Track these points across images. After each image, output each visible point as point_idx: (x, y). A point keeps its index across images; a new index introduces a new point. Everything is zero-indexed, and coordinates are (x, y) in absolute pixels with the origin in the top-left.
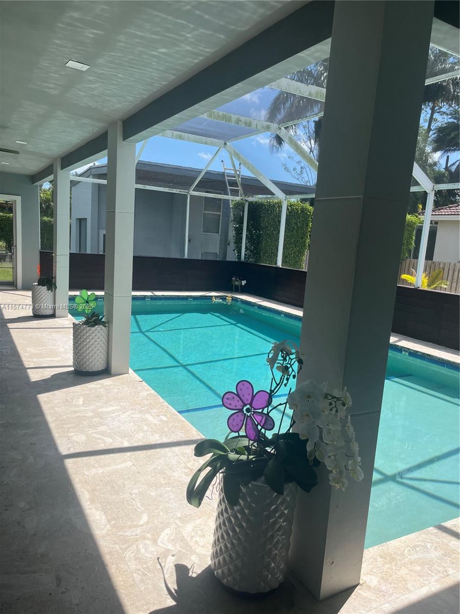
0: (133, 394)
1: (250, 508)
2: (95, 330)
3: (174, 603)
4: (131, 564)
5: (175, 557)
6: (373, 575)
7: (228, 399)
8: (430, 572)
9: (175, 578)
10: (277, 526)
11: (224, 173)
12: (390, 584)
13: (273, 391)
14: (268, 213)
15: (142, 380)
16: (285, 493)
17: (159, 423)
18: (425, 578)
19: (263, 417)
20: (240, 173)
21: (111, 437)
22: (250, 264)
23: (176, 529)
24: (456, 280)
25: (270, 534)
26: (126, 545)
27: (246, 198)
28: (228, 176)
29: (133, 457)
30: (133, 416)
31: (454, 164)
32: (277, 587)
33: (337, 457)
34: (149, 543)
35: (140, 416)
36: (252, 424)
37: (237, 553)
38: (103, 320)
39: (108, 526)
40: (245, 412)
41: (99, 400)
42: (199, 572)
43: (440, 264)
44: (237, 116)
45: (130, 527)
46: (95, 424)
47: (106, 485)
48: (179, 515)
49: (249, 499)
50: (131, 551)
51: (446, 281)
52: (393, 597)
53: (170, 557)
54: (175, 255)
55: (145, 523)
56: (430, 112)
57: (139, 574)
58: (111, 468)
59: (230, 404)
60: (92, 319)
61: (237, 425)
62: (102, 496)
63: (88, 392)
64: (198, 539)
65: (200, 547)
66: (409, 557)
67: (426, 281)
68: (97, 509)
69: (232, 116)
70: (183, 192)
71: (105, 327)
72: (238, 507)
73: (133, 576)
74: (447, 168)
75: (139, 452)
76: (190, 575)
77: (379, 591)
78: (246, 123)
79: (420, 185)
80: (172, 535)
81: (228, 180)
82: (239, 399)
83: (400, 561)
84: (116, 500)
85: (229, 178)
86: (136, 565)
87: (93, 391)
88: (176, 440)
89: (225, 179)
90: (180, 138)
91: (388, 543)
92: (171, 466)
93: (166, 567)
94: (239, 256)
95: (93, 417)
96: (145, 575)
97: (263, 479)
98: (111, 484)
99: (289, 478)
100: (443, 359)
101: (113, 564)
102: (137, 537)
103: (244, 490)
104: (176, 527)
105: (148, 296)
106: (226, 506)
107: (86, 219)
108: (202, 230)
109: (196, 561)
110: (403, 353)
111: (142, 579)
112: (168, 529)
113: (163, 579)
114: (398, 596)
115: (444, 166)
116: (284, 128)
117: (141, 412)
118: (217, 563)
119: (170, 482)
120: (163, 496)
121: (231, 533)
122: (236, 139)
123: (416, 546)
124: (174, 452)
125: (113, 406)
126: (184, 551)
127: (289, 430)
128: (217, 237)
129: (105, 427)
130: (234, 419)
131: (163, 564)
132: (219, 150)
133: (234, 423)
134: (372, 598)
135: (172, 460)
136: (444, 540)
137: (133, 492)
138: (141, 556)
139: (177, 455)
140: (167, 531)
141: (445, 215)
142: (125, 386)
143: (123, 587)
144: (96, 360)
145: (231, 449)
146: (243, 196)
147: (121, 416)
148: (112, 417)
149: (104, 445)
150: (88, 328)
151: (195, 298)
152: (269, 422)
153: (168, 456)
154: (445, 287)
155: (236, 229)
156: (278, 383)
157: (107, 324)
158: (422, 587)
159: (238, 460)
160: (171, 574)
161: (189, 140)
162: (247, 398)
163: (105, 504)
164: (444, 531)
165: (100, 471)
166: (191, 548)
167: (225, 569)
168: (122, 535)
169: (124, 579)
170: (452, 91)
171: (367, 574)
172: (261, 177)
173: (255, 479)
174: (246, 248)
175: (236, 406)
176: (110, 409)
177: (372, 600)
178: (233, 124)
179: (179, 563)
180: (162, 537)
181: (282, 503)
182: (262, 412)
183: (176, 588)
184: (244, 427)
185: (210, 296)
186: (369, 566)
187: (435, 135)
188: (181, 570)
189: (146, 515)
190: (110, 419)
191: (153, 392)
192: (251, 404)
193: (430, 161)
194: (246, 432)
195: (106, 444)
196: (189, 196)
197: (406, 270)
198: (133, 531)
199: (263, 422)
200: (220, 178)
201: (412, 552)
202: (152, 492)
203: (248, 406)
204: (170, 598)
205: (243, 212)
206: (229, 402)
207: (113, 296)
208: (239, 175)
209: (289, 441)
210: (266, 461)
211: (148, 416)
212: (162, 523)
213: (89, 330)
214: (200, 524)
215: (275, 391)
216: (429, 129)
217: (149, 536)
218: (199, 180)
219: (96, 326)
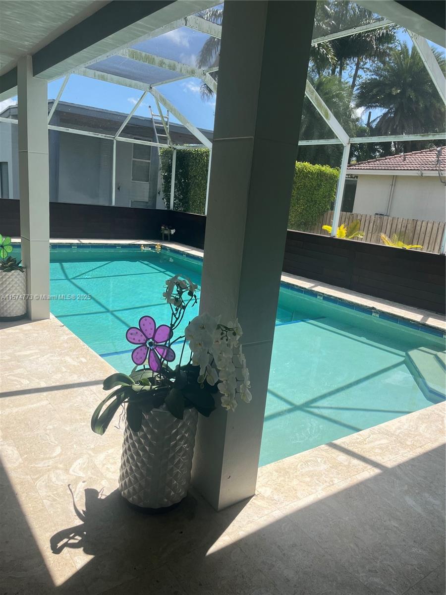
0: (53, 338)
1: (152, 432)
2: (12, 275)
3: (82, 523)
4: (41, 491)
5: (85, 483)
6: (268, 487)
7: (131, 334)
8: (318, 482)
9: (84, 501)
10: (178, 448)
11: (151, 119)
12: (282, 493)
13: (174, 325)
14: (196, 162)
15: (63, 325)
16: (185, 417)
17: (79, 364)
18: (313, 487)
19: (164, 350)
20: (168, 120)
21: (28, 379)
22: (180, 213)
23: (88, 458)
24: (371, 231)
25: (171, 455)
26: (38, 475)
27: (175, 146)
28: (156, 123)
29: (50, 396)
30: (52, 358)
31: (374, 120)
32: (180, 501)
33: (229, 382)
34: (61, 472)
35: (59, 358)
36: (155, 357)
37: (141, 474)
38: (20, 265)
39: (20, 460)
40: (148, 346)
41: (17, 344)
42: (108, 494)
43: (357, 216)
44: (160, 59)
45: (43, 459)
46: (12, 367)
47: (20, 423)
48: (92, 446)
49: (151, 426)
50: (42, 481)
51: (362, 232)
52: (284, 504)
53: (81, 483)
54: (102, 202)
55: (58, 455)
56: (355, 67)
57: (48, 500)
58: (26, 407)
59: (134, 339)
60: (7, 264)
61: (141, 358)
62: (16, 433)
63: (6, 337)
64: (109, 466)
65: (111, 473)
66: (301, 471)
67: (344, 232)
68: (9, 445)
69: (156, 58)
70: (108, 137)
71: (23, 272)
72: (142, 433)
73: (43, 502)
74: (368, 124)
75: (56, 392)
76: (99, 498)
77: (271, 500)
78: (170, 66)
79: (337, 138)
80: (84, 464)
81: (156, 126)
82: (142, 334)
83: (293, 474)
84: (30, 436)
85: (156, 125)
86: (47, 492)
87: (11, 336)
88: (94, 380)
89: (153, 124)
90: (103, 78)
91: (284, 460)
92: (87, 403)
93: (76, 492)
94: (169, 205)
95: (10, 361)
96: (55, 500)
97: (164, 406)
98: (26, 422)
99: (189, 404)
100: (352, 303)
101: (23, 493)
102: (49, 467)
103: (146, 417)
104: (88, 456)
105: (75, 244)
106: (131, 433)
107: (7, 163)
108: (132, 178)
109: (106, 485)
110: (318, 297)
111: (52, 504)
112: (81, 459)
113: (73, 502)
114: (288, 503)
115: (366, 121)
116: (210, 73)
117: (60, 355)
118: (123, 485)
119: (85, 418)
120: (77, 430)
121: (135, 457)
122: (161, 83)
123: (307, 462)
124: (91, 391)
125: (31, 350)
126: (94, 477)
127: (190, 362)
128: (146, 186)
129: (22, 369)
130: (138, 353)
131: (73, 490)
132: (144, 94)
133: (138, 357)
134: (265, 506)
135: (89, 398)
136: (333, 455)
137: (47, 428)
138: (52, 484)
139: (95, 393)
140: (80, 461)
141: (364, 169)
142: (45, 331)
143: (32, 512)
144: (14, 306)
145: (137, 380)
146: (171, 144)
147: (40, 359)
148: (30, 360)
149: (20, 386)
150: (4, 273)
151: (123, 246)
152: (170, 354)
153: (85, 394)
154: (362, 237)
155: (165, 177)
156: (177, 317)
157: (25, 269)
158: (310, 495)
159: (142, 390)
160: (81, 498)
161: (112, 81)
162: (150, 333)
163: (17, 440)
164: (334, 448)
165: (15, 410)
166: (102, 474)
167: (131, 489)
168: (34, 467)
169: (33, 506)
170: (375, 47)
171: (263, 486)
172: (188, 124)
173: (157, 407)
174: (175, 196)
175: (139, 341)
176: (28, 352)
177: (265, 508)
178: (156, 66)
179: (89, 488)
180: (74, 466)
181: (182, 427)
182: (165, 346)
183: (85, 509)
184: (147, 360)
185: (139, 245)
186: (265, 480)
187: (359, 91)
188: (91, 494)
189: (59, 448)
190: (28, 362)
191: (74, 335)
192: (153, 338)
193: (353, 117)
194: (149, 365)
195: (22, 385)
196: (115, 141)
197: (328, 220)
198: (45, 463)
199: (165, 354)
200: (148, 125)
201: (304, 466)
202: (67, 427)
203: (151, 340)
204: (78, 518)
205: (172, 160)
206: (132, 337)
207: (29, 240)
208: (167, 122)
209: (190, 371)
210: (167, 390)
211: (68, 359)
212: (75, 454)
213: (5, 275)
214: (112, 453)
215: (176, 325)
216: (353, 85)
217: (61, 466)
218: (125, 125)
219: (13, 271)
